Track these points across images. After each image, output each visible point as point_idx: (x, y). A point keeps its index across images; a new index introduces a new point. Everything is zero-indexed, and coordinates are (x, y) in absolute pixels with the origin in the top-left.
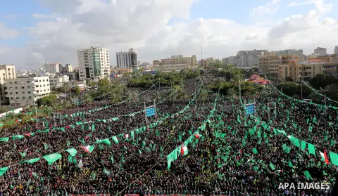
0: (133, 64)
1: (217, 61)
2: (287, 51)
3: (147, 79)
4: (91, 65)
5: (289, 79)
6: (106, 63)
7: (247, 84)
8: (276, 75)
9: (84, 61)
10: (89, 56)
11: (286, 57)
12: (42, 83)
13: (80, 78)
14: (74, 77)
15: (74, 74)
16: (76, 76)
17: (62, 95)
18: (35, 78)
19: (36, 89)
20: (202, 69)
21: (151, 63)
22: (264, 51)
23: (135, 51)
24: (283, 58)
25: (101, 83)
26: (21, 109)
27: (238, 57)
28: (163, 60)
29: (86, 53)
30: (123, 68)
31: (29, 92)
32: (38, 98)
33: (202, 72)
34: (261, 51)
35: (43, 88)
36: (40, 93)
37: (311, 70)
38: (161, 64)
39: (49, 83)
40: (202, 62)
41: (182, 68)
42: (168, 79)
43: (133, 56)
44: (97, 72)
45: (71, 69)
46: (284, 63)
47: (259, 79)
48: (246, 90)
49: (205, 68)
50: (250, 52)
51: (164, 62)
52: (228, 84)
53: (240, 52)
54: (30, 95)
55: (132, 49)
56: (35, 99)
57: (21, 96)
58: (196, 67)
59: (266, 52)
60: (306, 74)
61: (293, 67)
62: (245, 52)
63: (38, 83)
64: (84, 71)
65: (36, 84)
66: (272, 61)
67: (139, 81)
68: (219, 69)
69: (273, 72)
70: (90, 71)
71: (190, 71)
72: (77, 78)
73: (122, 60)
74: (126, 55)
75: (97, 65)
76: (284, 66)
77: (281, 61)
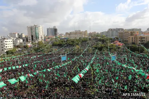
0: (55, 34)
1: (98, 33)
2: (133, 29)
3: (62, 42)
4: (34, 34)
5: (133, 43)
6: (42, 33)
7: (112, 45)
8: (127, 41)
9: (30, 32)
10: (33, 29)
11: (132, 32)
12: (9, 43)
13: (29, 41)
14: (25, 40)
15: (25, 39)
17: (19, 49)
18: (5, 40)
19: (6, 46)
20: (90, 37)
21: (65, 34)
23: (56, 27)
24: (131, 33)
25: (39, 43)
27: (108, 32)
28: (71, 33)
29: (31, 28)
30: (50, 36)
31: (2, 47)
32: (7, 50)
33: (90, 39)
34: (120, 29)
35: (9, 45)
36: (8, 48)
37: (145, 39)
39: (12, 43)
40: (90, 34)
41: (80, 37)
42: (73, 42)
43: (55, 30)
44: (37, 38)
45: (24, 36)
46: (131, 35)
47: (118, 43)
48: (112, 49)
49: (92, 37)
50: (114, 29)
51: (70, 34)
52: (103, 45)
53: (109, 29)
54: (2, 49)
56: (5, 51)
58: (87, 36)
59: (122, 29)
60: (142, 41)
61: (136, 37)
62: (112, 29)
64: (31, 37)
65: (6, 43)
66: (125, 34)
67: (58, 43)
68: (99, 38)
69: (125, 40)
70: (34, 37)
71: (84, 38)
72: (27, 41)
73: (50, 32)
74: (51, 29)
75: (37, 34)
76: (131, 37)
77: (130, 34)
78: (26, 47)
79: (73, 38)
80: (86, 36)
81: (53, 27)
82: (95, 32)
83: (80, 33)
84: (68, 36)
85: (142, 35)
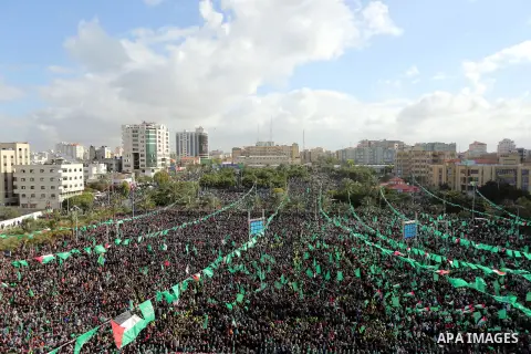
0: (201, 151)
1: (328, 153)
2: (433, 145)
3: (228, 175)
4: (141, 150)
5: (444, 187)
6: (164, 148)
8: (424, 180)
9: (131, 147)
10: (139, 135)
11: (437, 153)
12: (73, 174)
13: (124, 169)
14: (114, 167)
15: (114, 163)
16: (117, 166)
17: (100, 194)
18: (63, 166)
19: (64, 183)
20: (310, 164)
22: (398, 142)
23: (205, 131)
24: (434, 155)
25: (158, 179)
26: (40, 213)
27: (359, 149)
28: (248, 148)
29: (135, 131)
31: (53, 188)
32: (65, 197)
33: (310, 170)
34: (394, 142)
35: (73, 182)
36: (68, 189)
37: (479, 176)
38: (243, 154)
39: (82, 174)
40: (304, 154)
41: (280, 161)
42: (261, 177)
43: (201, 139)
44: (151, 161)
45: (108, 155)
46: (434, 162)
47: (402, 184)
49: (313, 163)
50: (377, 143)
51: (247, 152)
53: (363, 142)
54: (52, 192)
55: (200, 128)
56: (61, 199)
57: (38, 192)
58: (298, 161)
59: (401, 144)
60: (471, 180)
61: (451, 168)
62: (370, 142)
63: (67, 174)
64: (131, 161)
65: (64, 174)
66: (417, 158)
67: (217, 179)
68: (336, 166)
69: (417, 175)
70: (141, 158)
71: (292, 167)
72: (120, 170)
73: (185, 144)
74: (191, 136)
75: (152, 150)
76: (436, 167)
77: (430, 159)
78: (121, 190)
79: (257, 163)
81: (194, 131)
82: (321, 150)
83: (278, 150)
84: (241, 160)
85: (471, 163)
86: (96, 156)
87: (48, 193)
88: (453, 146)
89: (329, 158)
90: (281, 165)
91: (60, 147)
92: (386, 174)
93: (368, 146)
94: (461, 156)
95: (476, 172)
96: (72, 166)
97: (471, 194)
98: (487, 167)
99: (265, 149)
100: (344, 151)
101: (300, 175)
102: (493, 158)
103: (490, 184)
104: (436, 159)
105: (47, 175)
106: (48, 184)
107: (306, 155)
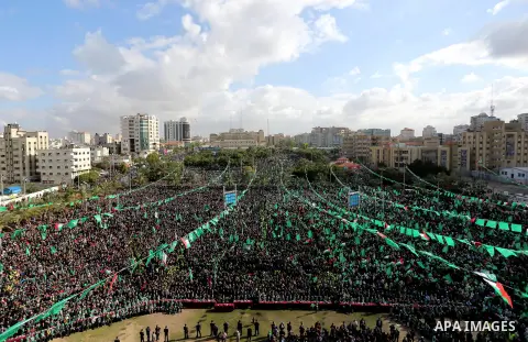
0: (184, 137)
1: (288, 137)
2: (372, 130)
3: (207, 157)
4: (136, 136)
5: (381, 165)
6: (155, 135)
9: (128, 134)
10: (135, 124)
11: (376, 137)
12: (82, 157)
13: (123, 152)
14: (115, 150)
15: (115, 147)
16: (117, 149)
17: (104, 173)
18: (74, 150)
19: (75, 163)
20: (273, 147)
21: (207, 137)
22: (344, 128)
23: (187, 121)
24: (373, 139)
25: (151, 160)
26: (57, 188)
27: (312, 135)
28: (222, 134)
29: (131, 121)
30: (172, 141)
31: (66, 167)
32: (76, 174)
33: (274, 151)
34: (340, 128)
35: (82, 163)
36: (79, 168)
37: (408, 155)
38: (219, 138)
39: (89, 156)
40: (269, 138)
41: (249, 144)
43: (185, 127)
44: (144, 145)
45: (109, 140)
46: (374, 144)
49: (276, 146)
50: (327, 129)
51: (222, 137)
53: (316, 128)
54: (67, 171)
55: (184, 118)
56: (73, 176)
57: (55, 171)
58: (265, 144)
59: (347, 131)
60: (402, 159)
61: (387, 150)
62: (321, 129)
63: (78, 157)
64: (128, 145)
65: (75, 157)
66: (360, 142)
67: (197, 160)
68: (295, 148)
69: (360, 155)
70: (136, 143)
71: (259, 149)
72: (119, 151)
73: (171, 131)
74: (176, 125)
75: (145, 136)
76: (374, 149)
77: (370, 142)
78: (121, 169)
79: (231, 147)
80: (263, 144)
81: (178, 120)
82: (281, 135)
83: (248, 136)
84: (216, 144)
85: (402, 145)
86: (100, 142)
87: (63, 171)
88: (388, 131)
89: (289, 142)
90: (250, 148)
91: (72, 134)
92: (335, 154)
93: (320, 132)
94: (394, 140)
95: (406, 152)
96: (81, 150)
97: (402, 170)
98: (415, 148)
99: (237, 135)
100: (302, 136)
101: (265, 156)
102: (419, 141)
103: (418, 162)
104: (375, 142)
105: (62, 157)
106: (62, 165)
107: (270, 139)
